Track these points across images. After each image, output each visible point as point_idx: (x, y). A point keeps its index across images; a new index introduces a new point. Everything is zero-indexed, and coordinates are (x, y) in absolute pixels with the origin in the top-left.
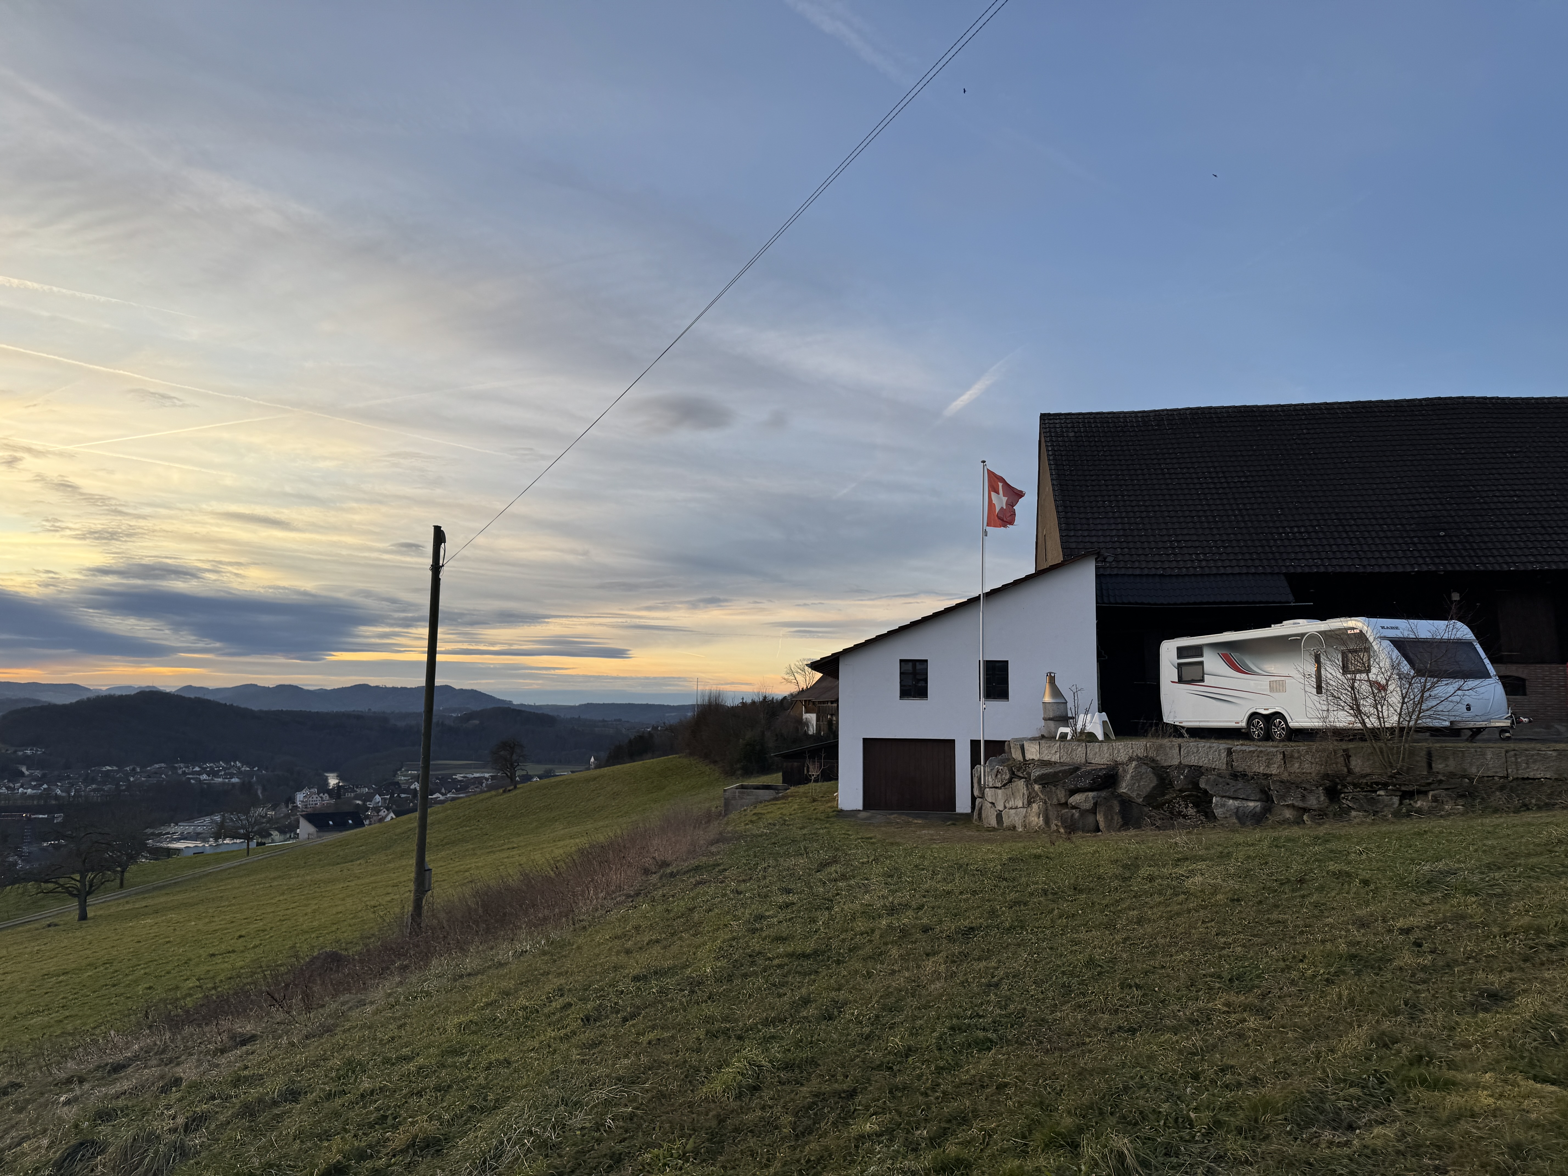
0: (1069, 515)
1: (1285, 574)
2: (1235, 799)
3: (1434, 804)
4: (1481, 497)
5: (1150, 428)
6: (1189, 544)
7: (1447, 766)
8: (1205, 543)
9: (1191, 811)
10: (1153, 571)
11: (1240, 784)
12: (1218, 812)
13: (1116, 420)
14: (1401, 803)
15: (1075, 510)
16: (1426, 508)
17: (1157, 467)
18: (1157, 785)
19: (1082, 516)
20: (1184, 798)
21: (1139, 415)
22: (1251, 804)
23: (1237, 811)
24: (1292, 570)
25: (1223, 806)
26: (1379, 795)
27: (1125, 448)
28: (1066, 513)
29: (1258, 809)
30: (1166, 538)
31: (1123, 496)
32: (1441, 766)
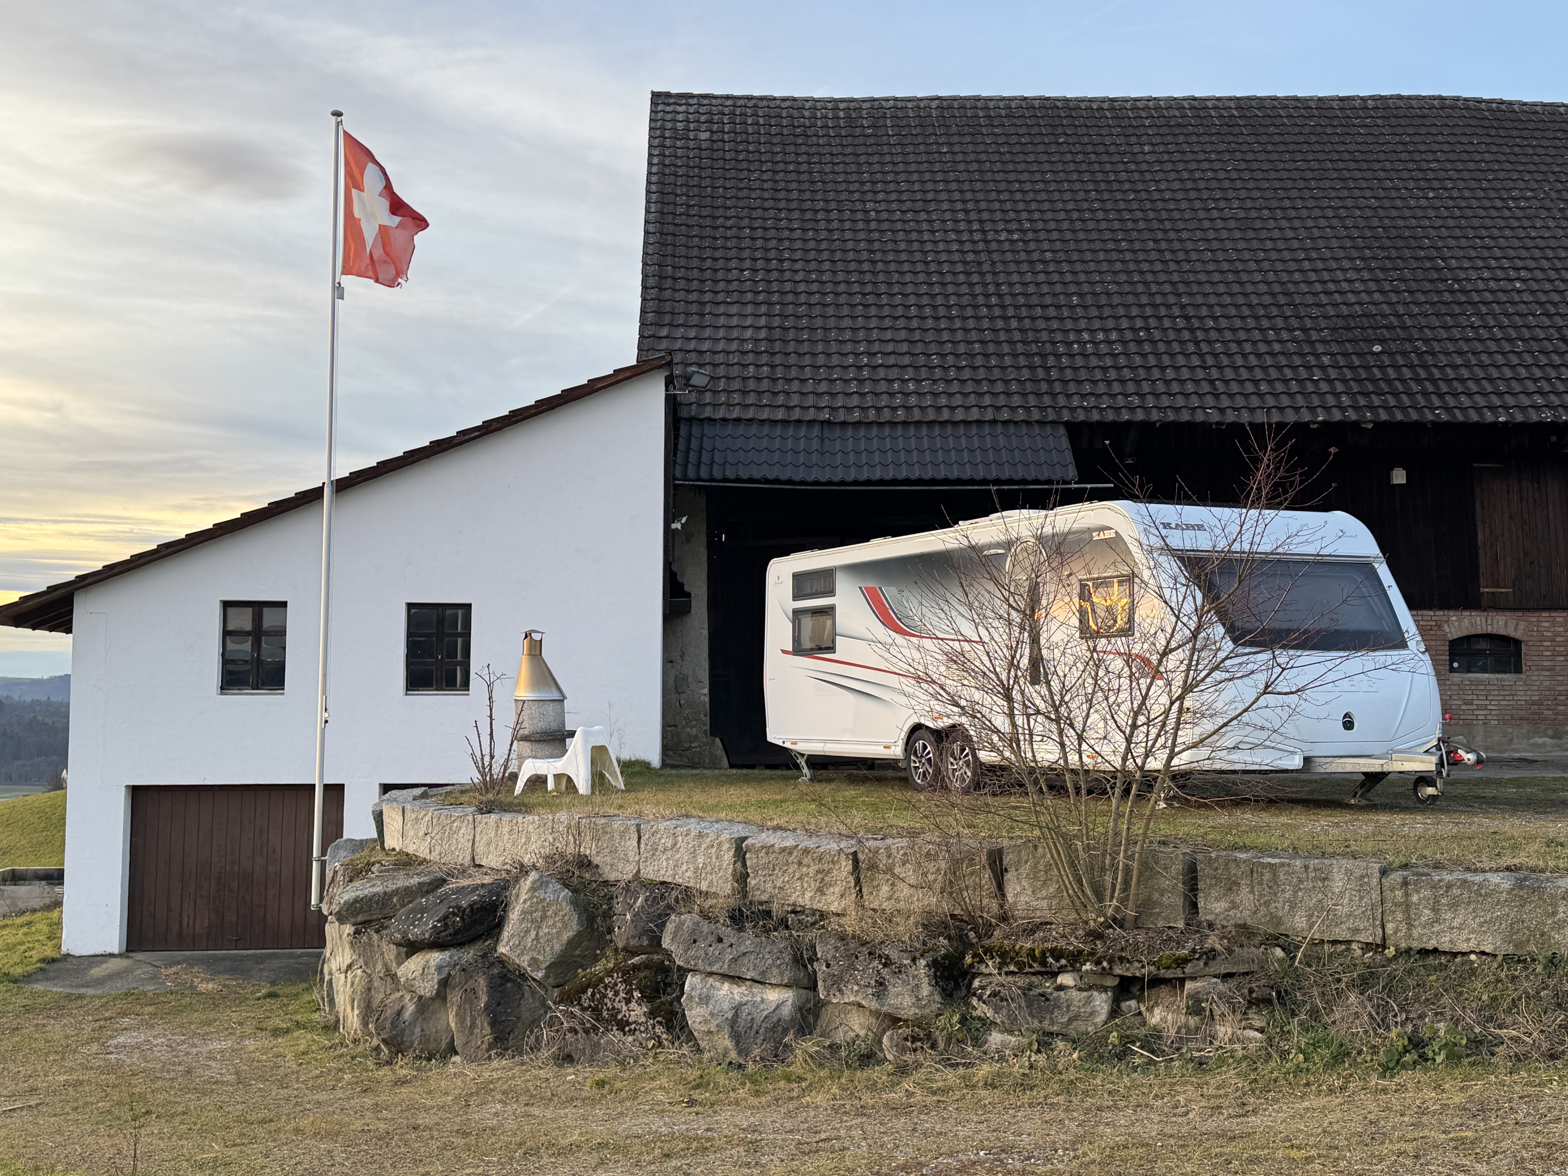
0: (668, 294)
1: (1068, 425)
2: (736, 979)
3: (1193, 1021)
4: (1456, 280)
5: (858, 131)
6: (892, 360)
7: (1234, 906)
8: (922, 358)
9: (637, 1012)
10: (811, 415)
11: (748, 940)
12: (695, 1015)
13: (795, 113)
14: (1114, 1012)
15: (682, 284)
16: (1351, 298)
17: (859, 206)
18: (579, 935)
19: (693, 297)
20: (628, 973)
21: (842, 106)
22: (773, 996)
23: (736, 1015)
24: (1081, 416)
25: (705, 1000)
26: (1061, 988)
27: (804, 167)
28: (661, 289)
29: (786, 1011)
30: (849, 347)
31: (781, 261)
32: (1219, 906)
